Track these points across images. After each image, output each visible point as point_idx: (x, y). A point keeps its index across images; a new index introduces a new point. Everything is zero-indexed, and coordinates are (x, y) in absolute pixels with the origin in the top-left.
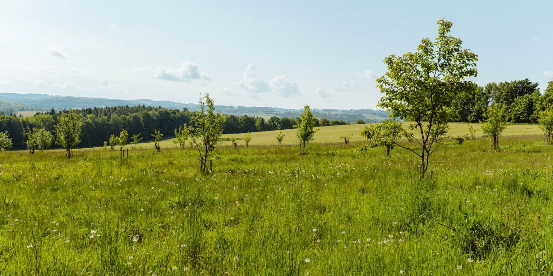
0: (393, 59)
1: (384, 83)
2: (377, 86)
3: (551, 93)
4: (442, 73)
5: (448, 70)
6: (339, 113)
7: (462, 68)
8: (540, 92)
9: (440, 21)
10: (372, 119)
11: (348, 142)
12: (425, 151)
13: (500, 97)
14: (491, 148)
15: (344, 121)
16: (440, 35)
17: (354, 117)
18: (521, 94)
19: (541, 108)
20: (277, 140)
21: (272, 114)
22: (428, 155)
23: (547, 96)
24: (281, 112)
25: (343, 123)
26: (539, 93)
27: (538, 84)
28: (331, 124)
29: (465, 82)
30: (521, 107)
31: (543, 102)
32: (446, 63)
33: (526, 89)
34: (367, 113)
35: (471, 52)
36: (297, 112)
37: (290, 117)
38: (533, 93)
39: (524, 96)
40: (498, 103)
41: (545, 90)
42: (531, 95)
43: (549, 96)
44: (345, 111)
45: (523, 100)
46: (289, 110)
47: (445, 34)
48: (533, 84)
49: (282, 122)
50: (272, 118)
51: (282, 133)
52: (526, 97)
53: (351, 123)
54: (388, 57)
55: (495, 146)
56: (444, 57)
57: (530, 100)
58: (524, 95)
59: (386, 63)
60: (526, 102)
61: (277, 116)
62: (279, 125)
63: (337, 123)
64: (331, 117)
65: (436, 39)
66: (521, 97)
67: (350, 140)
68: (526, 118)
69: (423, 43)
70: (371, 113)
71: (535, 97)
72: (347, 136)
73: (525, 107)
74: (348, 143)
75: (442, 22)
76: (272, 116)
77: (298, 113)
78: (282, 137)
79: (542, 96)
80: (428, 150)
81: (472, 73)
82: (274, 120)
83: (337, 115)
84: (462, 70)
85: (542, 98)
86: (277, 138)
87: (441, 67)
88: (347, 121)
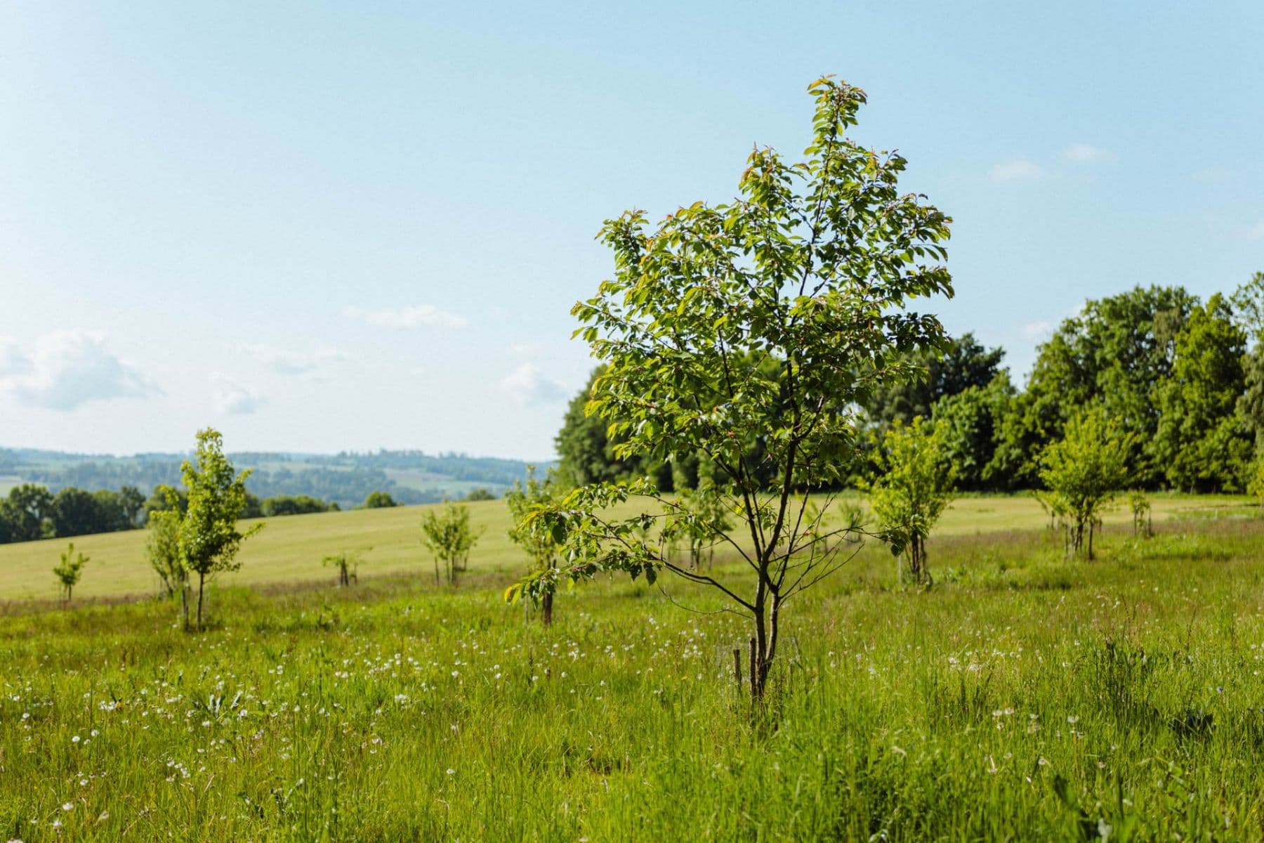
0: (634, 225)
1: (601, 319)
2: (575, 333)
3: (1048, 385)
4: (827, 282)
5: (847, 271)
6: (296, 468)
7: (897, 262)
8: (1013, 382)
9: (821, 82)
10: (422, 488)
11: (354, 576)
12: (767, 587)
13: (883, 399)
14: (904, 581)
15: (314, 497)
16: (822, 137)
17: (353, 483)
18: (953, 388)
19: (1020, 435)
20: (58, 578)
21: (15, 474)
22: (778, 599)
23: (1037, 392)
24: (55, 467)
25: (312, 508)
26: (1008, 384)
27: (1004, 353)
28: (265, 509)
29: (914, 316)
30: (953, 433)
31: (1023, 415)
32: (841, 243)
33: (968, 370)
34: (401, 468)
35: (928, 206)
36: (122, 466)
37: (93, 488)
38: (990, 386)
39: (963, 395)
40: (878, 420)
41: (1027, 372)
42: (985, 391)
43: (1042, 394)
44: (318, 459)
45: (960, 408)
46: (88, 457)
47: (837, 135)
48: (988, 352)
49: (63, 507)
50: (15, 493)
51: (76, 553)
52: (969, 399)
53: (341, 503)
54: (616, 219)
55: (916, 570)
56: (837, 219)
57: (984, 411)
58: (961, 390)
59: (607, 242)
60: (968, 418)
61: (39, 485)
62: (46, 520)
63: (287, 508)
64: (265, 484)
65: (807, 152)
66: (953, 398)
67: (361, 572)
68: (971, 473)
69: (756, 166)
70: (419, 466)
71: (996, 399)
72: (348, 555)
73: (966, 434)
74: (351, 581)
75: (826, 88)
76: (19, 483)
77: (125, 471)
78: (75, 568)
79: (1022, 394)
80: (775, 583)
81: (933, 282)
82: (29, 499)
83: (287, 474)
84: (896, 273)
85: (1022, 401)
86: (58, 572)
87: (824, 258)
88: (324, 499)
